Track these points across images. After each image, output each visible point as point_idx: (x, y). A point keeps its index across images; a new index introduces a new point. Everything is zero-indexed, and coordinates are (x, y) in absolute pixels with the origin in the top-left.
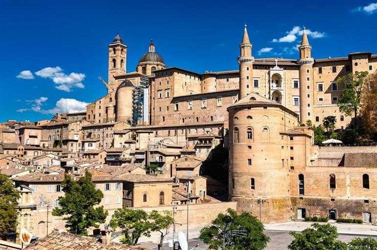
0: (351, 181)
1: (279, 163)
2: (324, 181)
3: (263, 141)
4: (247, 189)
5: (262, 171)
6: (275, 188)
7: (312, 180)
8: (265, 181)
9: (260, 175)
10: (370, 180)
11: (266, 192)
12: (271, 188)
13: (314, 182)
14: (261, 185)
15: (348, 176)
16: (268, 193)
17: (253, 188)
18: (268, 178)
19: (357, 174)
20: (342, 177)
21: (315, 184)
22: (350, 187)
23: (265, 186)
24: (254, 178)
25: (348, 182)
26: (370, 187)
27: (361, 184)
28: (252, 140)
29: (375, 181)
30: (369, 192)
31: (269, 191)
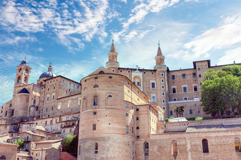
0: (191, 146)
1: (123, 129)
2: (167, 148)
3: (107, 107)
4: (91, 154)
5: (106, 135)
6: (117, 153)
7: (156, 148)
8: (108, 145)
9: (104, 139)
10: (209, 144)
11: (109, 156)
12: (114, 152)
13: (157, 149)
14: (104, 150)
15: (188, 142)
16: (111, 157)
17: (96, 152)
18: (111, 143)
19: (197, 140)
20: (183, 142)
21: (158, 151)
22: (191, 151)
23: (108, 150)
24: (98, 142)
25: (189, 147)
26: (210, 150)
27: (201, 149)
28: (97, 107)
29: (213, 145)
30: (209, 155)
31: (112, 155)
